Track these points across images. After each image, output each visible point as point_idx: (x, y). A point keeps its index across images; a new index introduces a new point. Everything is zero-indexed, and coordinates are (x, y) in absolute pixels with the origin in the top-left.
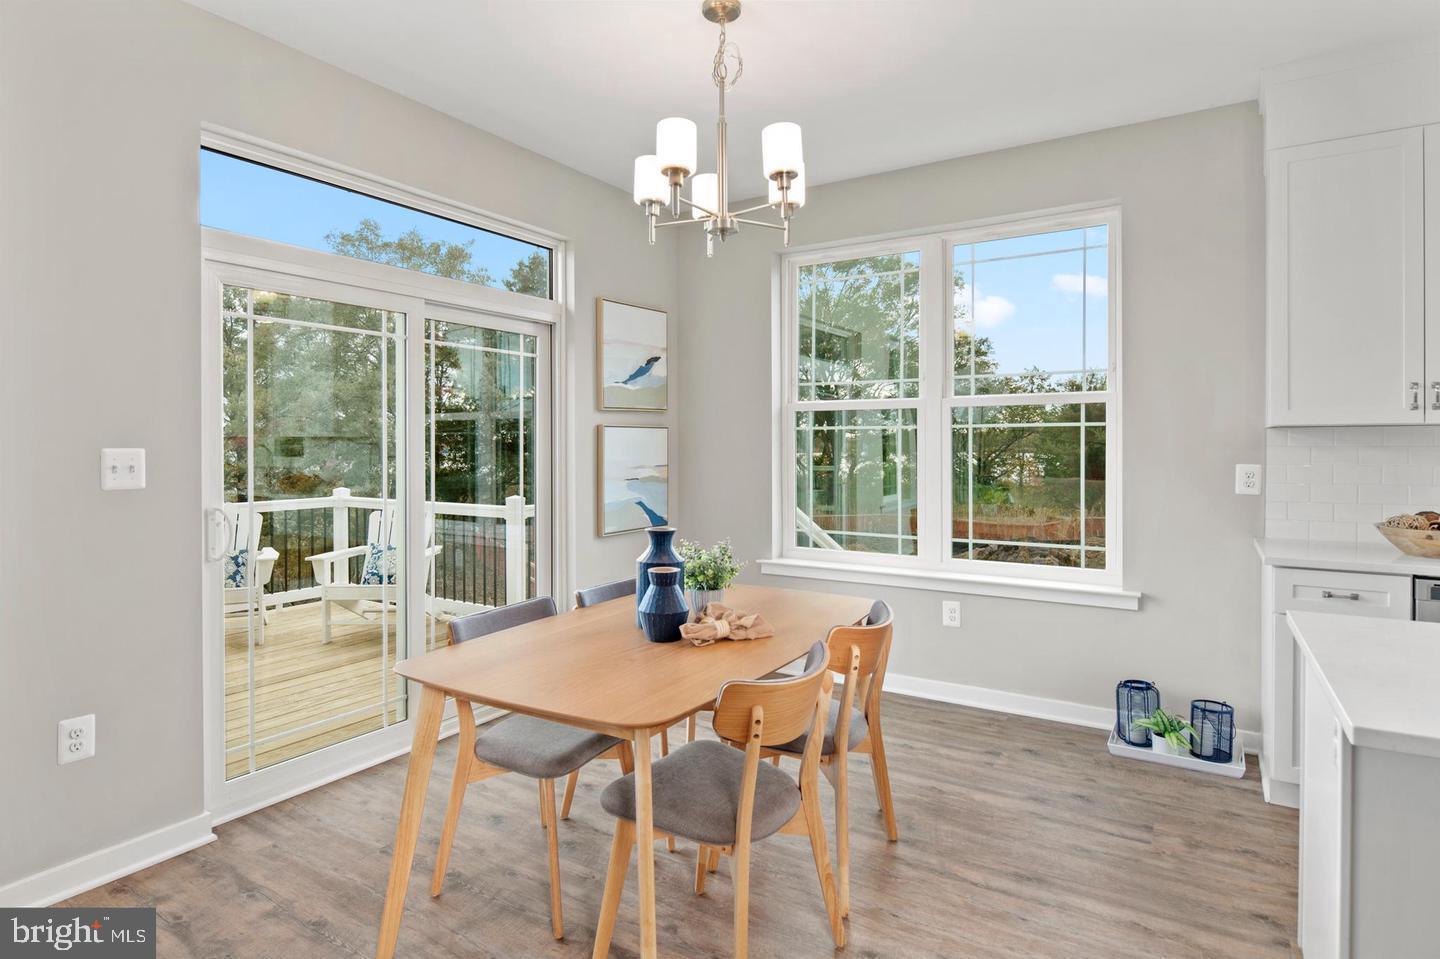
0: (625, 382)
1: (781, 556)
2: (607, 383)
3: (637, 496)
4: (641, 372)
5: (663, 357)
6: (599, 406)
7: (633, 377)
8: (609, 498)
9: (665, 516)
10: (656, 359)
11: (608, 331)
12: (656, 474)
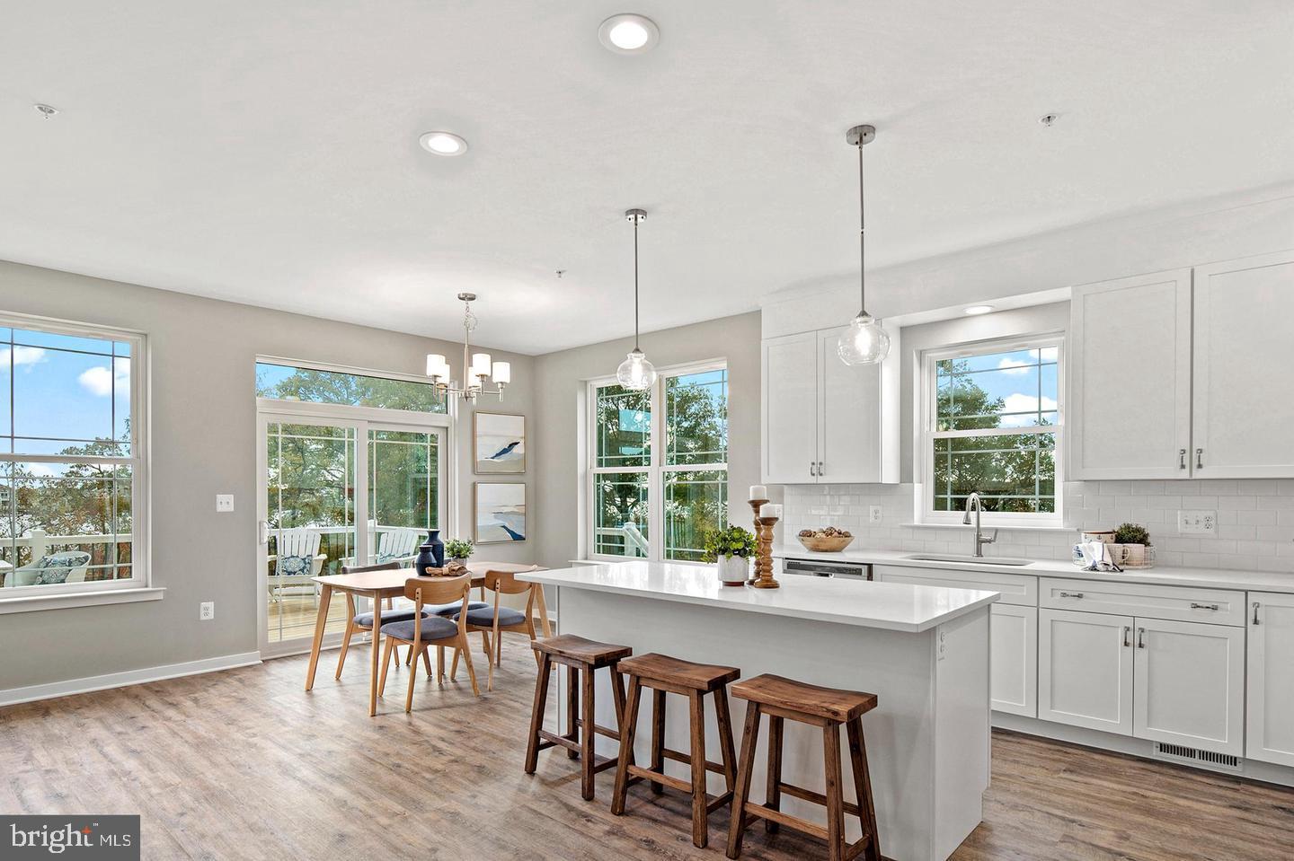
0: (493, 458)
1: (586, 559)
2: (480, 458)
3: (501, 522)
4: (505, 451)
5: (522, 442)
6: (474, 472)
7: (497, 455)
8: (480, 523)
9: (523, 535)
10: (517, 443)
11: (479, 429)
12: (516, 510)
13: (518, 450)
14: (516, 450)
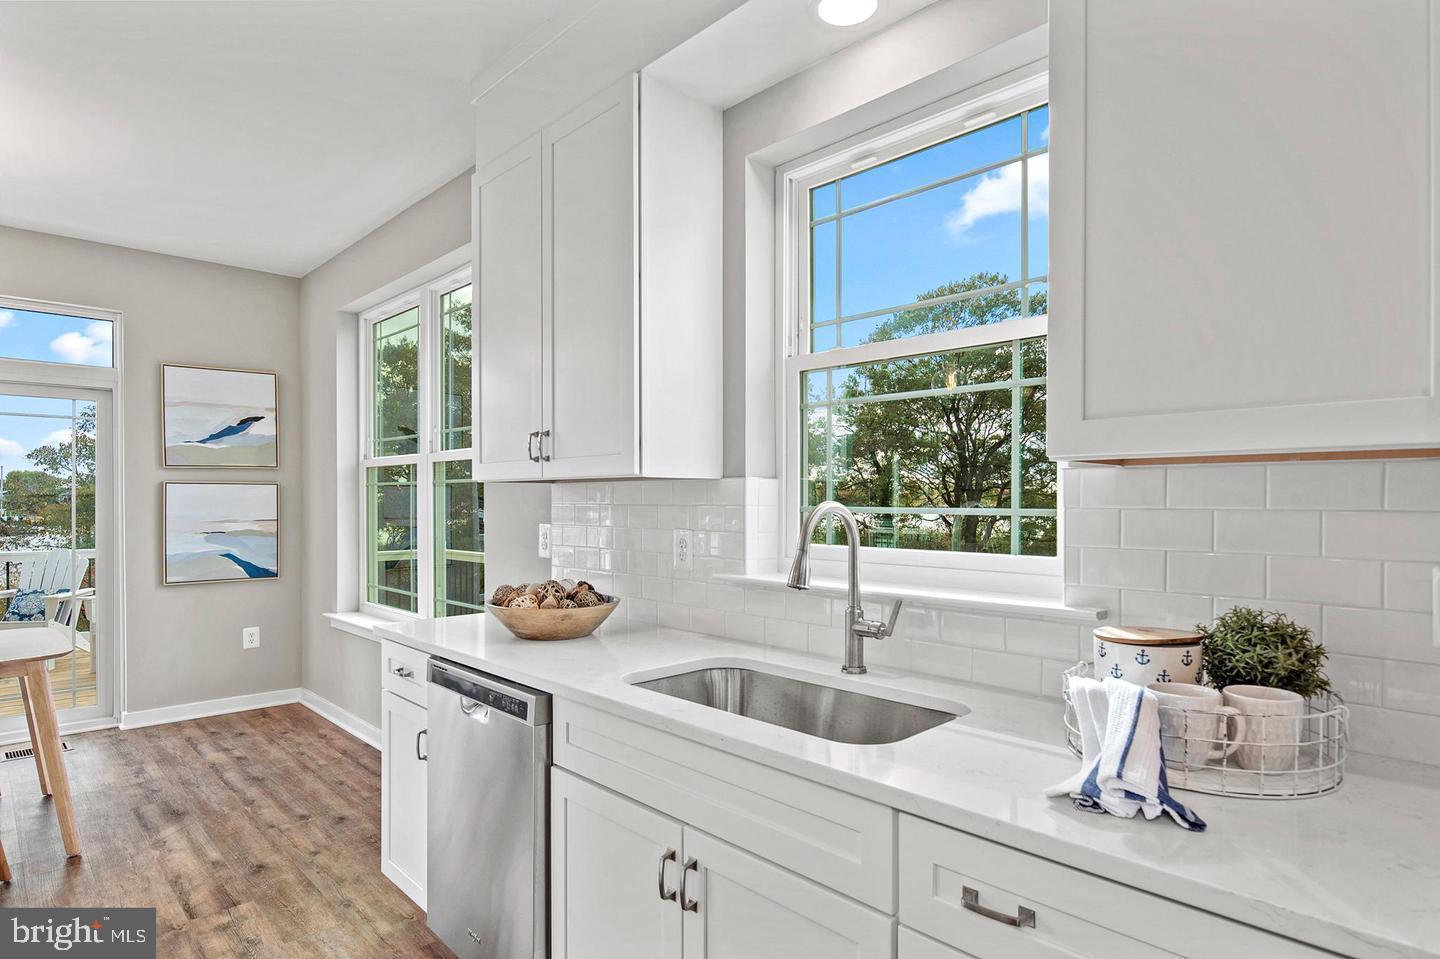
0: (203, 442)
2: (174, 441)
3: (221, 548)
4: (229, 431)
5: (270, 417)
6: (162, 464)
7: (213, 437)
8: (173, 548)
9: (273, 569)
10: (257, 419)
11: (173, 395)
12: (255, 527)
13: (264, 429)
14: (255, 429)
